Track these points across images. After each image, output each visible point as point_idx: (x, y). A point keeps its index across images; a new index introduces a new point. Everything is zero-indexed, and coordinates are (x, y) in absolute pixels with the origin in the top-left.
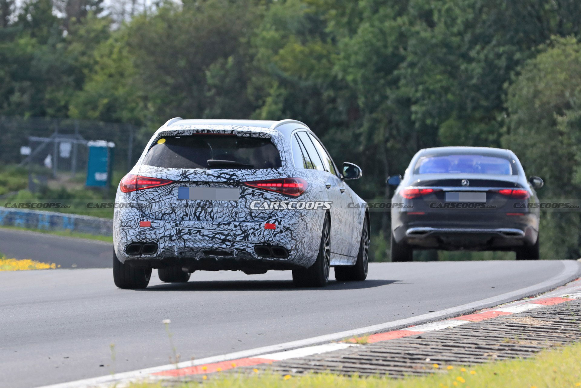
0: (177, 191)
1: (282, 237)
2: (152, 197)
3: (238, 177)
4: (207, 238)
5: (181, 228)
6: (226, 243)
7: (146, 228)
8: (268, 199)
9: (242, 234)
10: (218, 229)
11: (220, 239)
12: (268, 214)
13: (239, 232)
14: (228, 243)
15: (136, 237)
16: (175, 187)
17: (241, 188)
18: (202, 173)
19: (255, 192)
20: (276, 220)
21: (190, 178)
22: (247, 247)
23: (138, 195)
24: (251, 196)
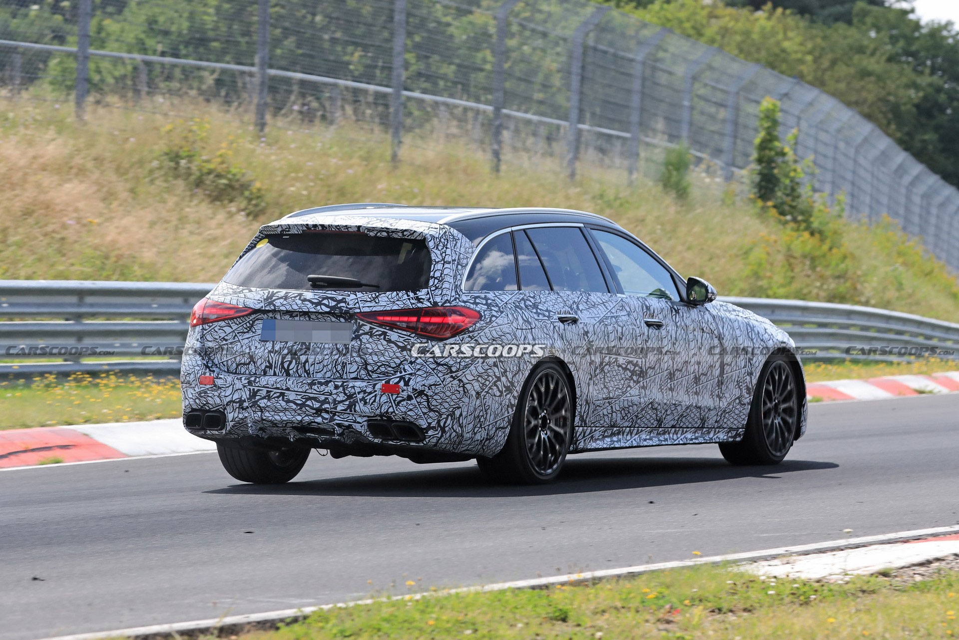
0: (261, 326)
1: (411, 407)
2: (223, 335)
3: (348, 304)
4: (294, 407)
5: (256, 389)
6: (323, 414)
7: (208, 386)
8: (393, 342)
9: (346, 400)
10: (309, 391)
11: (312, 408)
12: (393, 368)
13: (342, 397)
14: (326, 416)
15: (195, 400)
16: (258, 319)
17: (356, 323)
18: (295, 297)
19: (375, 331)
20: (401, 378)
21: (277, 305)
22: (355, 422)
23: (205, 332)
24: (368, 337)
